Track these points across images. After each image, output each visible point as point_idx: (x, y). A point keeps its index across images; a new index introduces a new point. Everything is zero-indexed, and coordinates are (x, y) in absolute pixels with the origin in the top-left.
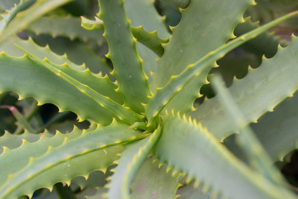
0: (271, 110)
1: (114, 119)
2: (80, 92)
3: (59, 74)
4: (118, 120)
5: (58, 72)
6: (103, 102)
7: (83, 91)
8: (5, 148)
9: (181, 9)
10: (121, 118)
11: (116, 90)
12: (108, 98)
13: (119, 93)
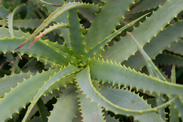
0: (134, 54)
1: (69, 63)
2: (56, 52)
3: (47, 45)
4: (71, 63)
5: (47, 44)
6: (65, 56)
7: (58, 52)
8: (24, 79)
9: (96, 14)
10: (72, 62)
11: (70, 50)
12: (67, 54)
13: (71, 51)
